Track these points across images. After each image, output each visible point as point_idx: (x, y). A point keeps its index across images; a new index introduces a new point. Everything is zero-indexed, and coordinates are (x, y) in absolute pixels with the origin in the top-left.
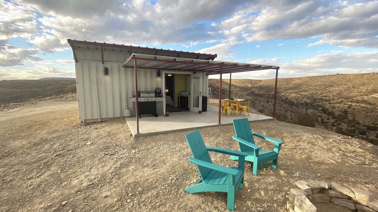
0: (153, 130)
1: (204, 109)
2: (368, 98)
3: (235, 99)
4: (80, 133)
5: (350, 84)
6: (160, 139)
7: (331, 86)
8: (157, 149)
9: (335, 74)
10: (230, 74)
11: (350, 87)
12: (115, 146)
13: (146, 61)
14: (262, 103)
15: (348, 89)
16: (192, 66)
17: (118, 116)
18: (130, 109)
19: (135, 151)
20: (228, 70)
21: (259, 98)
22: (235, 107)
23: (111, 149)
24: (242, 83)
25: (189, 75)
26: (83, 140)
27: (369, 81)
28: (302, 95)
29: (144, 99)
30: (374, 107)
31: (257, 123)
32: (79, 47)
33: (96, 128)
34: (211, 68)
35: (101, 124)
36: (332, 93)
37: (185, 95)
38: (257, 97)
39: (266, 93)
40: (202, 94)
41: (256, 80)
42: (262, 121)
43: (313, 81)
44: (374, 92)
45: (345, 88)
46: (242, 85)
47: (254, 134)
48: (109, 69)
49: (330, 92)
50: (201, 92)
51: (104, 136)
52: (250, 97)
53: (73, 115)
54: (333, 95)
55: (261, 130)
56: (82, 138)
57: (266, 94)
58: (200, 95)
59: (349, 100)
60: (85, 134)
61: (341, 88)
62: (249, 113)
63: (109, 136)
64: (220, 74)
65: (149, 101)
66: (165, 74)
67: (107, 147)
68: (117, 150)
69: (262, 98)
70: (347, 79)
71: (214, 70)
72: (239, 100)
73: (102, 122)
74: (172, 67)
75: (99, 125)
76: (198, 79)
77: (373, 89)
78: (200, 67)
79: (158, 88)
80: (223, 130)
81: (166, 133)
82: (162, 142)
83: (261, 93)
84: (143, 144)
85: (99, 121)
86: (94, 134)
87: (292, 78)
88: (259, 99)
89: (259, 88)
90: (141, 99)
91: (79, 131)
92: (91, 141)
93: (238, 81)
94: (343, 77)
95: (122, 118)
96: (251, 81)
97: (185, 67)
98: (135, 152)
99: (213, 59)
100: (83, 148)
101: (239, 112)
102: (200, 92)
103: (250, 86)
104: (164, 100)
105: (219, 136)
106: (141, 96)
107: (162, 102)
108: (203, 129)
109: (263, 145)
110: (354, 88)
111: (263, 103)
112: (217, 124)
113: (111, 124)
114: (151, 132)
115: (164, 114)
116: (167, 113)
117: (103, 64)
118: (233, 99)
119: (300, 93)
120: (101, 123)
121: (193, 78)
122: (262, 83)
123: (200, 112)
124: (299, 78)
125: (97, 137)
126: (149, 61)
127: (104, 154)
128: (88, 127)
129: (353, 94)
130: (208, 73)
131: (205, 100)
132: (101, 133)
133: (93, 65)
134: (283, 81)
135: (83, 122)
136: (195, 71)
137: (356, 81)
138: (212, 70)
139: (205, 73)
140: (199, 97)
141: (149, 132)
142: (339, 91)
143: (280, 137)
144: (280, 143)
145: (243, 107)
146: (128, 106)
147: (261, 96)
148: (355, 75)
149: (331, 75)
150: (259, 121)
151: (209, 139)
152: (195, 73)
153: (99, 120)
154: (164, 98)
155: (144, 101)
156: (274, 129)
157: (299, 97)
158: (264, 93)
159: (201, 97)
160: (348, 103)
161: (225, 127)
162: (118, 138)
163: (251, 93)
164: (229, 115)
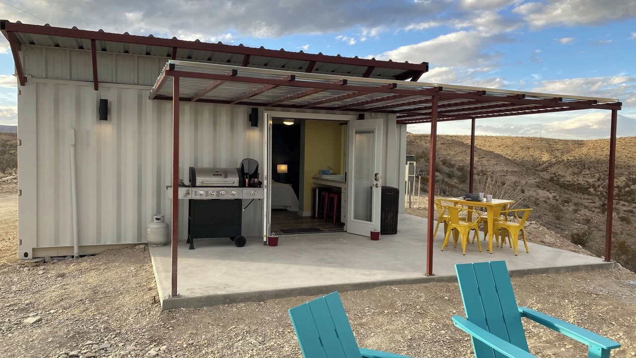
0: (221, 287)
1: (389, 226)
3: (485, 200)
4: (14, 288)
6: (240, 316)
8: (223, 348)
10: (470, 121)
12: (102, 331)
13: (211, 83)
14: (583, 211)
16: (349, 96)
17: (130, 241)
18: (163, 221)
19: (157, 349)
20: (464, 110)
21: (576, 197)
22: (485, 221)
23: (89, 342)
24: (522, 148)
25: (345, 123)
26: (17, 310)
29: (207, 192)
31: (552, 276)
32: (33, 43)
33: (63, 276)
34: (409, 104)
35: (79, 263)
37: (334, 181)
38: (570, 192)
39: (599, 183)
40: (380, 180)
41: (566, 141)
42: (567, 271)
46: (522, 155)
47: (524, 314)
48: (111, 104)
50: (379, 176)
51: (79, 298)
52: (548, 194)
53: (7, 233)
55: (563, 298)
56: (15, 305)
57: (597, 184)
58: (375, 182)
60: (27, 290)
62: (528, 244)
63: (92, 301)
64: (430, 123)
65: (221, 198)
66: (274, 119)
67: (79, 333)
68: (106, 344)
69: (586, 196)
71: (420, 109)
72: (496, 202)
73: (85, 256)
74: (291, 98)
75: (72, 267)
76: (371, 134)
78: (372, 101)
79: (250, 161)
80: (440, 294)
81: (261, 297)
82: (241, 326)
83: (581, 180)
84: (187, 330)
85: (75, 255)
86: (53, 291)
88: (575, 200)
89: (575, 165)
90: (196, 192)
91: (12, 283)
92: (37, 315)
93: (509, 143)
95: (142, 246)
96: (549, 144)
97: (330, 101)
98: (158, 355)
99: (415, 79)
100: (9, 335)
101: (497, 240)
102: (376, 175)
103: (546, 157)
104: (264, 195)
105: (423, 314)
106: (198, 184)
107: (261, 200)
108: (377, 291)
109: (563, 349)
111: (588, 213)
112: (421, 274)
113: (105, 264)
114: (212, 293)
115: (265, 239)
116: (273, 236)
117: (96, 88)
118: (477, 199)
120: (80, 260)
121: (356, 133)
122: (584, 150)
123: (374, 236)
125: (58, 302)
126: (219, 81)
127: (67, 354)
128: (41, 272)
130: (404, 116)
131: (391, 198)
132: (73, 290)
133: (69, 92)
135: (30, 256)
136: (361, 112)
138: (415, 109)
139: (393, 118)
140: (371, 188)
141: (206, 295)
143: (622, 325)
144: (605, 347)
145: (509, 223)
146: (158, 211)
147: (582, 189)
150: (557, 270)
151: (389, 323)
152: (361, 117)
153: (76, 252)
154: (265, 190)
155: (204, 198)
156: (606, 299)
158: (591, 181)
159: (380, 189)
161: (448, 288)
162: (118, 309)
163: (552, 180)
164: (464, 249)
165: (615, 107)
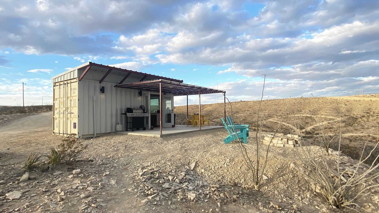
2: (266, 122)
5: (251, 110)
7: (237, 112)
9: (239, 101)
10: (187, 96)
11: (252, 113)
15: (250, 115)
18: (121, 124)
27: (265, 107)
28: (214, 121)
30: (271, 130)
36: (239, 119)
43: (222, 108)
44: (270, 117)
45: (249, 114)
49: (237, 118)
54: (240, 121)
59: (253, 125)
61: (245, 114)
65: (140, 116)
70: (249, 105)
77: (269, 114)
87: (204, 105)
90: (134, 115)
94: (245, 104)
104: (149, 115)
106: (134, 112)
110: (255, 114)
115: (150, 128)
116: (152, 127)
117: (100, 83)
119: (213, 120)
124: (210, 105)
129: (255, 119)
134: (195, 107)
135: (81, 138)
137: (256, 107)
142: (244, 117)
148: (255, 102)
149: (236, 102)
153: (95, 135)
155: (136, 116)
157: (213, 124)
160: (252, 128)
165: (225, 92)
